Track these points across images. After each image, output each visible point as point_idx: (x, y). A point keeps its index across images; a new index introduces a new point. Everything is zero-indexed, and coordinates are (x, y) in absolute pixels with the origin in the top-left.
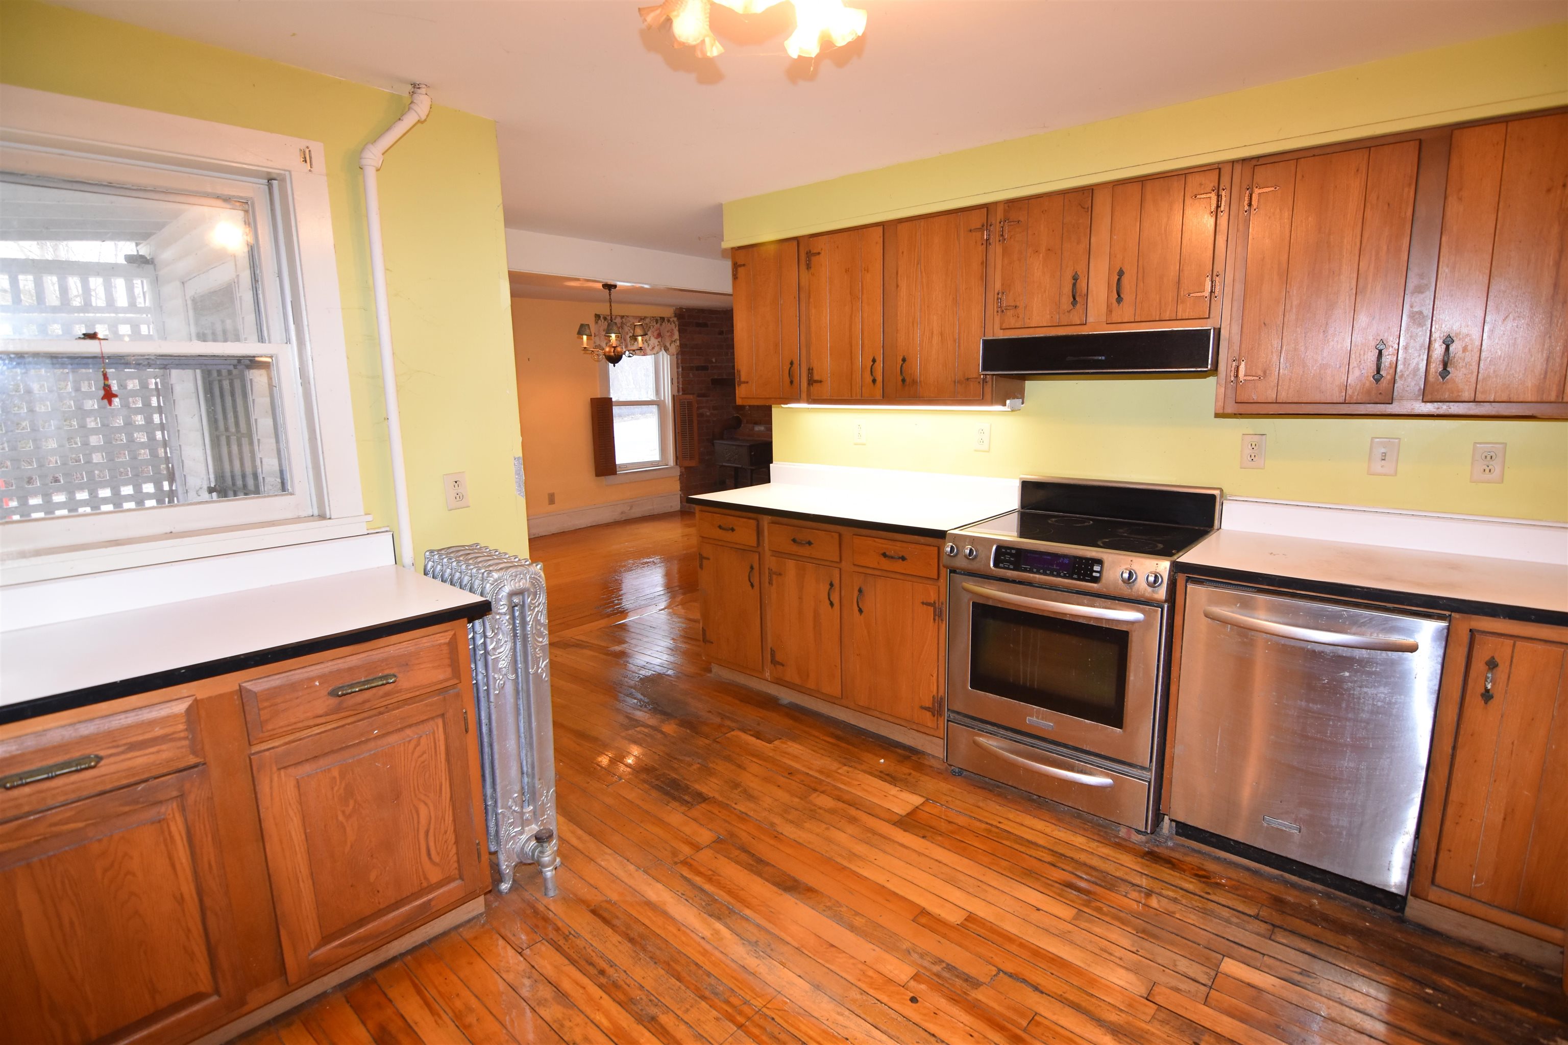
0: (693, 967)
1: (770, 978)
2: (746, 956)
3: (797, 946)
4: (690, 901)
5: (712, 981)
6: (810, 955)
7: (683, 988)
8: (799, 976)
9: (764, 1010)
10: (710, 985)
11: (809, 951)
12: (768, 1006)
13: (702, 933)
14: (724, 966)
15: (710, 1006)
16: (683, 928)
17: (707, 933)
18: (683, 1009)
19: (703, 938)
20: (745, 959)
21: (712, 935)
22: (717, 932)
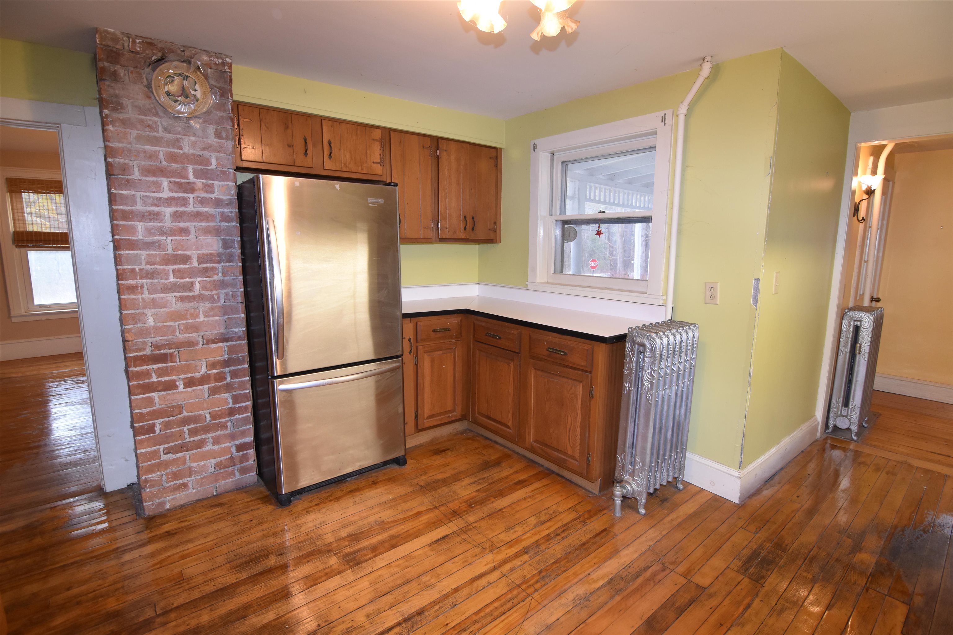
0: (563, 569)
1: (556, 603)
2: (575, 594)
3: (587, 621)
4: (624, 570)
5: (552, 577)
6: (578, 628)
7: (548, 564)
8: (558, 619)
9: (530, 598)
10: (550, 576)
11: (582, 628)
12: (533, 600)
13: (594, 574)
14: (565, 582)
15: (534, 575)
16: (597, 566)
17: (594, 576)
18: (532, 564)
19: (589, 574)
20: (573, 593)
21: (593, 579)
22: (595, 581)
